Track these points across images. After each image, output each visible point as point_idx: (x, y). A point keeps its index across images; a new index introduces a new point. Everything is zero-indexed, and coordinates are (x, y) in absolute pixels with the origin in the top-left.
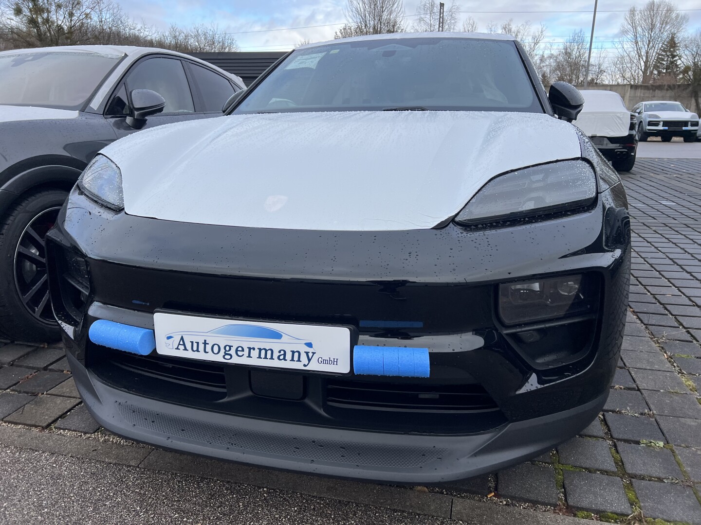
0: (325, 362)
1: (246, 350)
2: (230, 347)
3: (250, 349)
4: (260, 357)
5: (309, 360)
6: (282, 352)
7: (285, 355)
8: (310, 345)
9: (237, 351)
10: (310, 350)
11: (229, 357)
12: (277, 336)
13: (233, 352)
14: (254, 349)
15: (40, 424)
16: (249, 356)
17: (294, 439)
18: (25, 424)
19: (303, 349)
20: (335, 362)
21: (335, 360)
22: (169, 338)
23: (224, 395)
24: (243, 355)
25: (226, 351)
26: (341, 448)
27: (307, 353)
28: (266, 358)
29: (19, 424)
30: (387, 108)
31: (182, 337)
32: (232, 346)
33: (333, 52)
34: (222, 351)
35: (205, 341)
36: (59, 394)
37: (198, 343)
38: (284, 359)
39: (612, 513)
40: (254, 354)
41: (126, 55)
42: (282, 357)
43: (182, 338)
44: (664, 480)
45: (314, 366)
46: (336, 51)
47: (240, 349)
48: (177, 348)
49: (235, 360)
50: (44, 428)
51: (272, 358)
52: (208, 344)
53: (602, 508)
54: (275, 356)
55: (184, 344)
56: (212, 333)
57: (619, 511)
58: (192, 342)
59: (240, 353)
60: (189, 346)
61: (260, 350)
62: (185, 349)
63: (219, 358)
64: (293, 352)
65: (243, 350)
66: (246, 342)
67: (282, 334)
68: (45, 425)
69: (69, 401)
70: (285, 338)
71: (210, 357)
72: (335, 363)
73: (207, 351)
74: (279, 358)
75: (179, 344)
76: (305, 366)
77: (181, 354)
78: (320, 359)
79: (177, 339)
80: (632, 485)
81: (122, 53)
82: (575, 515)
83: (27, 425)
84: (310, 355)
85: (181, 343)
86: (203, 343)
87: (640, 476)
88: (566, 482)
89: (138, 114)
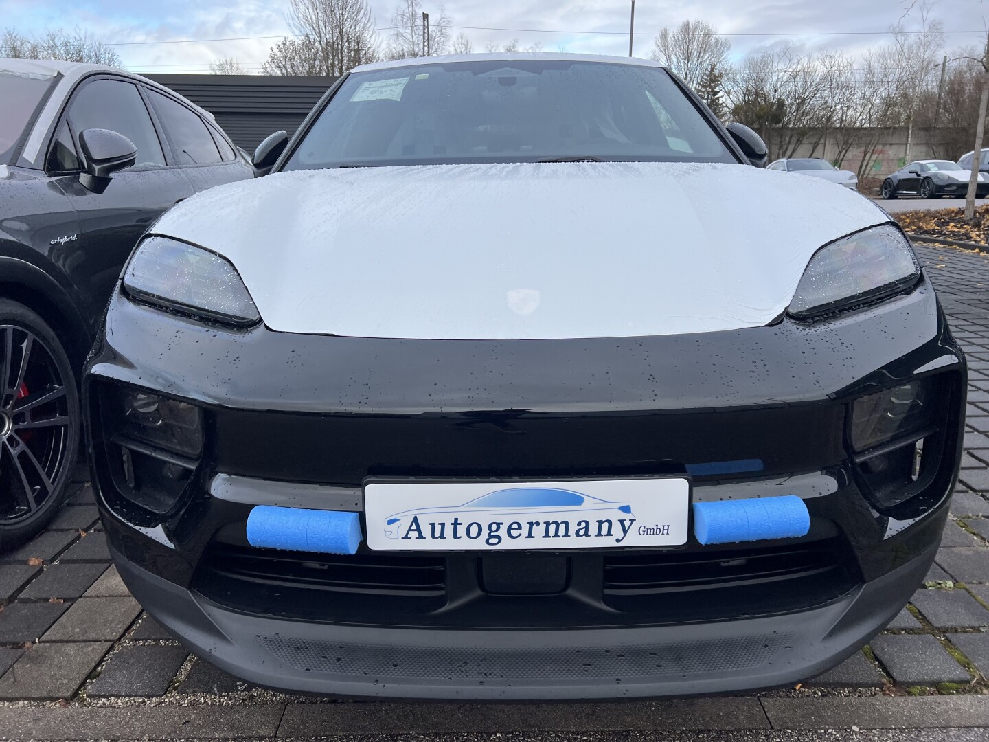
0: (649, 532)
1: (525, 528)
2: (498, 525)
3: (531, 524)
4: (547, 535)
5: (625, 531)
6: (583, 525)
7: (587, 528)
8: (626, 509)
9: (509, 529)
10: (627, 517)
11: (496, 540)
12: (577, 500)
13: (503, 532)
14: (538, 524)
15: (60, 695)
16: (530, 536)
17: (577, 651)
18: (29, 699)
19: (616, 516)
20: (665, 530)
21: (666, 528)
22: (390, 522)
23: (441, 601)
24: (520, 535)
25: (491, 531)
26: (651, 654)
27: (622, 522)
28: (557, 535)
29: (18, 699)
30: (544, 159)
31: (416, 517)
32: (502, 524)
33: (418, 77)
34: (485, 532)
35: (456, 520)
36: (65, 638)
37: (443, 525)
38: (586, 534)
39: (949, 682)
40: (539, 531)
41: (60, 76)
42: (582, 532)
43: (415, 520)
44: (981, 629)
45: (634, 540)
46: (425, 76)
47: (515, 526)
48: (406, 537)
49: (507, 544)
50: (68, 701)
51: (566, 535)
52: (461, 524)
53: (936, 678)
54: (572, 531)
55: (418, 530)
56: (467, 506)
57: (956, 678)
58: (433, 525)
59: (514, 533)
60: (426, 531)
61: (548, 524)
62: (421, 536)
63: (480, 544)
64: (600, 523)
65: (520, 527)
66: (524, 515)
67: (584, 496)
68: (69, 694)
69: (90, 649)
70: (588, 503)
71: (464, 544)
72: (665, 532)
73: (458, 535)
74: (577, 534)
75: (410, 530)
76: (618, 541)
77: (414, 544)
78: (642, 529)
79: (406, 522)
80: (950, 641)
81: (52, 70)
82: (910, 694)
83: (35, 699)
84: (627, 524)
85: (414, 527)
86: (452, 524)
87: (951, 628)
88: (877, 652)
89: (99, 169)
